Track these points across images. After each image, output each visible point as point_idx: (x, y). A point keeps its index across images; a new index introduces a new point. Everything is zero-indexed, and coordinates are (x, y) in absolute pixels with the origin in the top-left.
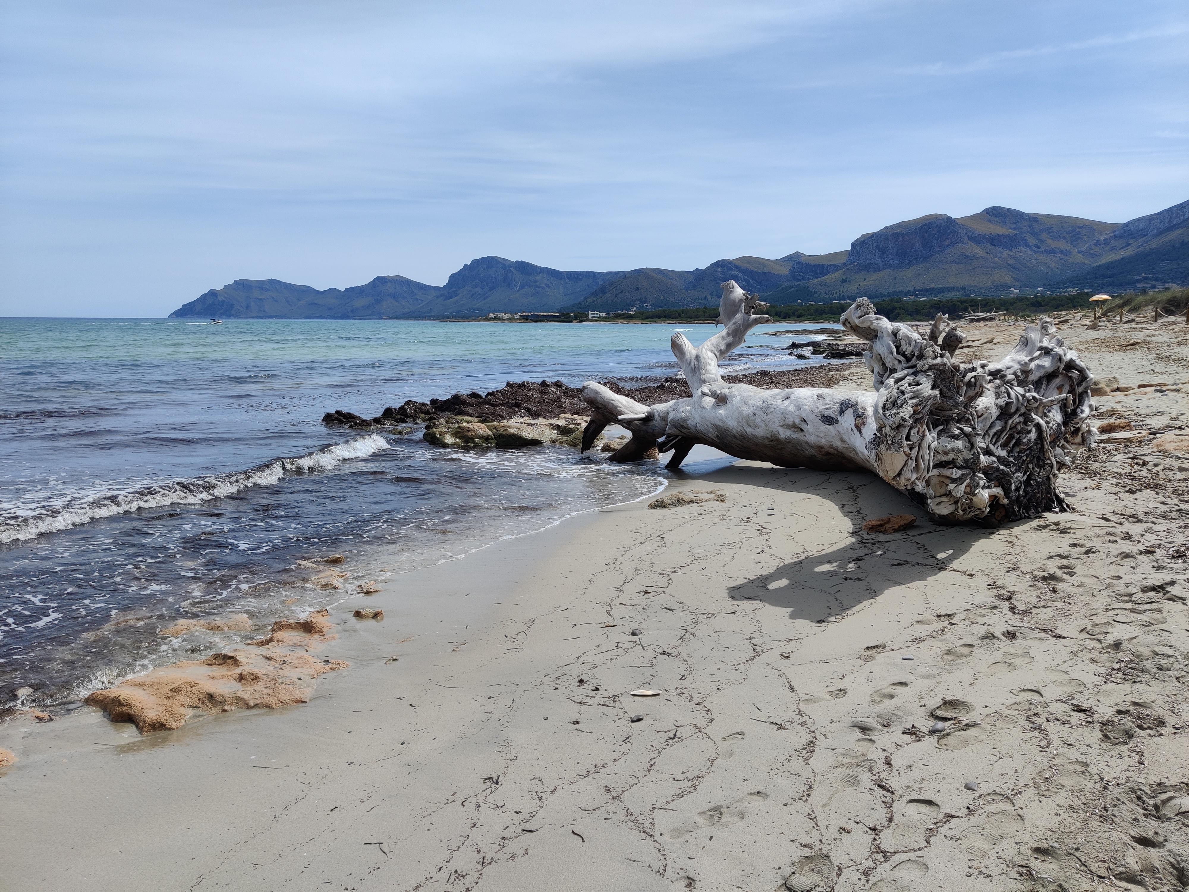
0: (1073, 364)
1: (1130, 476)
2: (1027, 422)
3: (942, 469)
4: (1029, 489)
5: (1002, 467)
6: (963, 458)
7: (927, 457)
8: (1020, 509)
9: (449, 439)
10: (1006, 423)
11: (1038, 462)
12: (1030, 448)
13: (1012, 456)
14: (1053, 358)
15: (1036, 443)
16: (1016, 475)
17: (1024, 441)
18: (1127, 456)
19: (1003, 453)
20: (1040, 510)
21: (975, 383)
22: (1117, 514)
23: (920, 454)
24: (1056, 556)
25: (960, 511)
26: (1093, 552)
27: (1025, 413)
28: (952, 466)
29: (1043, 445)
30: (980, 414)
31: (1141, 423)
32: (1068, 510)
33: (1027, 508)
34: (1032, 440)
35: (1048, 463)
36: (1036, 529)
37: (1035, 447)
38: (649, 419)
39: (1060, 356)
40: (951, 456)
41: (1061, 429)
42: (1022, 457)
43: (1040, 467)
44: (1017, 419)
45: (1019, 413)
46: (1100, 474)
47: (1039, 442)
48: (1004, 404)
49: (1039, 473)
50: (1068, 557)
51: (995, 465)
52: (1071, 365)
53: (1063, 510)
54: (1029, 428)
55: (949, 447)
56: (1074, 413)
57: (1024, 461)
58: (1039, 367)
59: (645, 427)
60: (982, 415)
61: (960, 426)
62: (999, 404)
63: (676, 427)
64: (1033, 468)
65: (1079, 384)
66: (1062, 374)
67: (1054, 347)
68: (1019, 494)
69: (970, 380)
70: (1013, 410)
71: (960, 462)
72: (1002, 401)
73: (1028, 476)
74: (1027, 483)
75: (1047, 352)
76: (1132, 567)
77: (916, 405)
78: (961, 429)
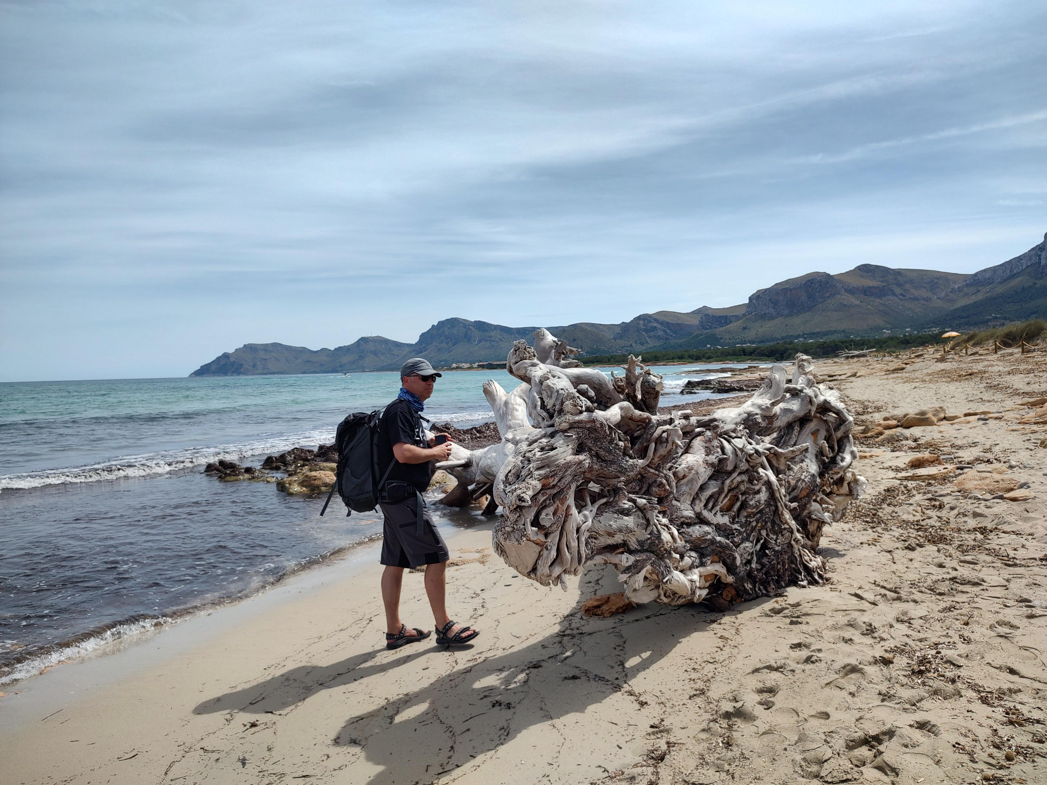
0: (828, 406)
1: (917, 525)
2: (753, 480)
3: (608, 555)
4: (765, 560)
5: (718, 539)
6: (637, 540)
7: (574, 544)
8: (755, 587)
9: (296, 488)
10: (723, 483)
11: (773, 527)
12: (761, 512)
13: (737, 522)
14: (802, 400)
15: (768, 504)
16: (742, 546)
17: (751, 503)
18: (925, 497)
19: (724, 520)
20: (783, 584)
21: (667, 439)
22: (879, 585)
23: (564, 541)
24: (764, 668)
25: (663, 597)
26: (813, 662)
27: (747, 470)
28: (621, 550)
29: (777, 507)
30: (681, 475)
31: (952, 456)
32: (820, 581)
33: (765, 584)
34: (762, 502)
35: (785, 529)
36: (767, 615)
37: (767, 510)
38: (467, 465)
39: (810, 398)
40: (619, 539)
41: (815, 481)
42: (750, 522)
43: (775, 533)
44: (736, 478)
45: (738, 471)
46: (885, 524)
47: (772, 503)
48: (716, 461)
49: (776, 541)
50: (781, 667)
51: (709, 537)
52: (825, 408)
53: (813, 582)
54: (757, 488)
55: (614, 526)
56: (833, 461)
57: (753, 529)
58: (786, 411)
59: (464, 474)
60: (684, 477)
61: (633, 496)
62: (710, 462)
63: (483, 474)
64: (767, 535)
65: (837, 429)
66: (815, 417)
67: (803, 388)
68: (751, 568)
69: (660, 436)
70: (730, 467)
71: (633, 545)
72: (714, 457)
73: (762, 545)
74: (761, 554)
75: (795, 393)
76: (850, 693)
77: (546, 477)
78: (634, 501)
